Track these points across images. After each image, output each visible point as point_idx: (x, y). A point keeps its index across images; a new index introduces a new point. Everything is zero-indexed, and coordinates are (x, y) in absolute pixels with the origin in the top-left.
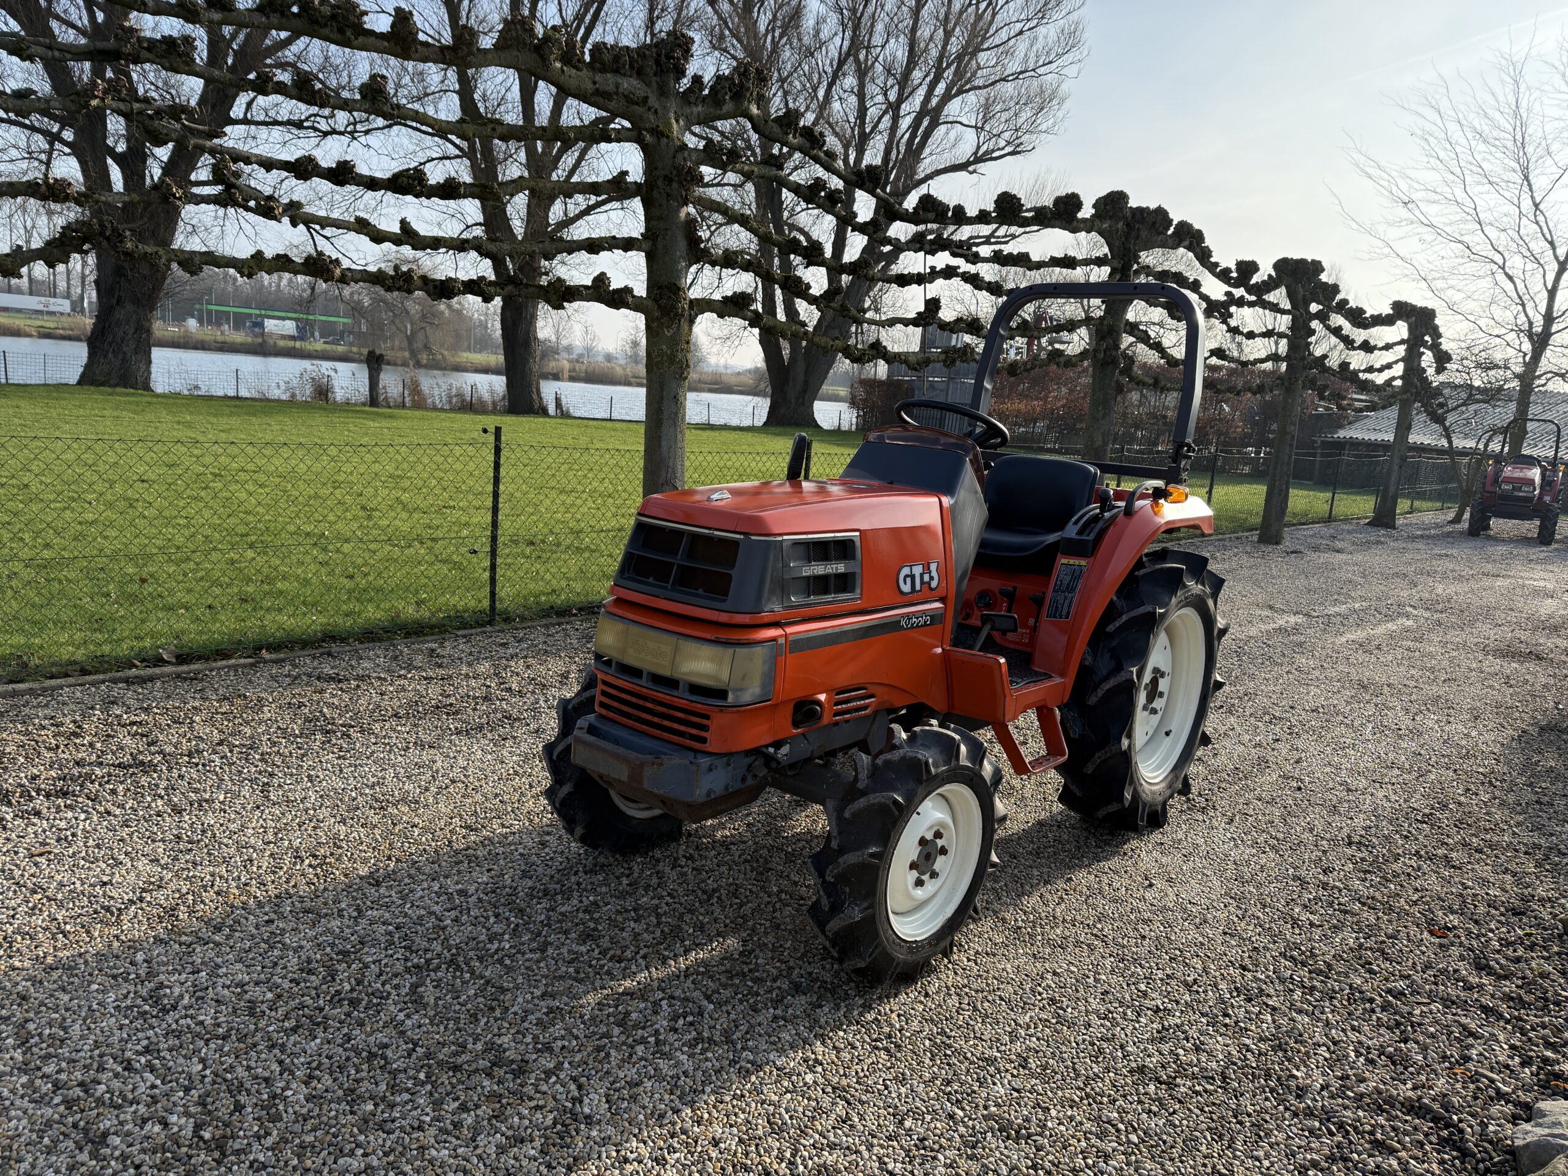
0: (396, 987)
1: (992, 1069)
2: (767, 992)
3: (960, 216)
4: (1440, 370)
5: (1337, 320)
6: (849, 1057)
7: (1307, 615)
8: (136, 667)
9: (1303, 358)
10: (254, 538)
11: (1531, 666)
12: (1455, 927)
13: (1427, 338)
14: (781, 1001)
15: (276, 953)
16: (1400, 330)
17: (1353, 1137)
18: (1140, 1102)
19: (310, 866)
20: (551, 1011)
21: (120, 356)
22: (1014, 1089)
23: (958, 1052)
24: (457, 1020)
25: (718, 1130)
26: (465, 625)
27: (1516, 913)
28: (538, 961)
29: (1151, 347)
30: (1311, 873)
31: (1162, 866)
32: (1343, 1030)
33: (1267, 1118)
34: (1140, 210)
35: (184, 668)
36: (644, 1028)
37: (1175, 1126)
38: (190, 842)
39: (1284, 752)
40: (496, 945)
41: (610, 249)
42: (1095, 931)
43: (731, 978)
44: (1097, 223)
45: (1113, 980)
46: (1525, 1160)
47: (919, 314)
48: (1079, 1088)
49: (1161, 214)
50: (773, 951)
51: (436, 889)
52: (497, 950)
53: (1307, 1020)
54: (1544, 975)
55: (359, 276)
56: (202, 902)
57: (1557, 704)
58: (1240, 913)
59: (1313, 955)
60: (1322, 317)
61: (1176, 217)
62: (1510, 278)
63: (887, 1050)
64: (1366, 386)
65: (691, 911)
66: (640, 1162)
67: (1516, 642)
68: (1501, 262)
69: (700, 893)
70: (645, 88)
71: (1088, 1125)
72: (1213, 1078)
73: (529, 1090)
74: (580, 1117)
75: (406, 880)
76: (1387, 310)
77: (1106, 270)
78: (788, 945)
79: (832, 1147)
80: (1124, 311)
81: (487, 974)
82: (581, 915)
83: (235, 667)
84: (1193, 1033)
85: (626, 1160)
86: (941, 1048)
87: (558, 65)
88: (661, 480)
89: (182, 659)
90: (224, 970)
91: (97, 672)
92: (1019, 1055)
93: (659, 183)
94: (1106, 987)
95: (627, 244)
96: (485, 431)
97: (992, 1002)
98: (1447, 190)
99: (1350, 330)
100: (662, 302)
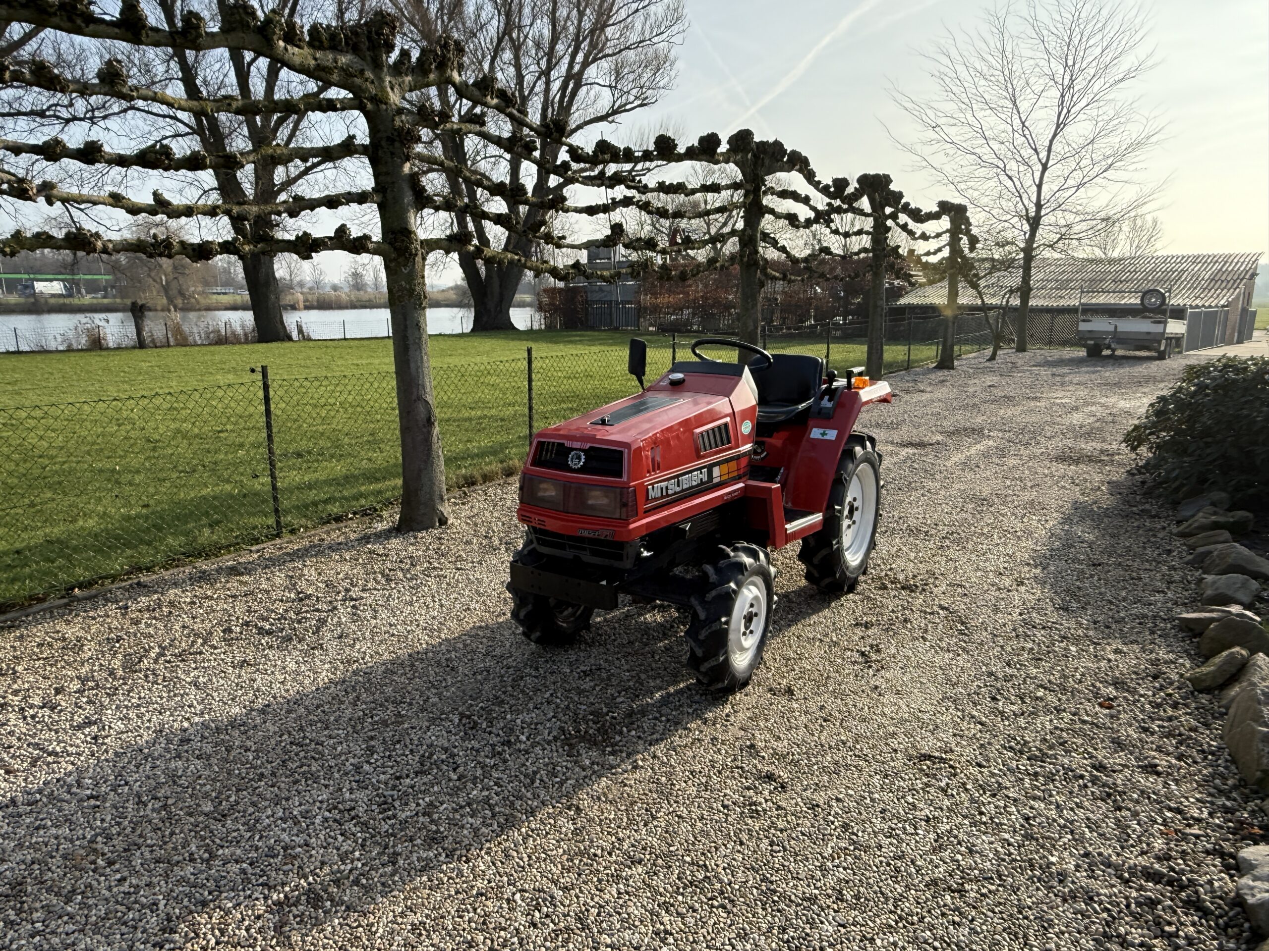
1: (815, 907)
3: (628, 155)
4: (972, 248)
5: (903, 218)
6: (693, 921)
9: (884, 249)
11: (1084, 467)
12: (1114, 697)
13: (963, 227)
16: (945, 223)
18: (943, 915)
19: (153, 810)
22: (840, 925)
23: (783, 896)
26: (256, 541)
27: (1153, 677)
28: (393, 875)
29: (778, 249)
32: (1072, 809)
33: (1045, 908)
34: (763, 144)
36: (504, 929)
37: (978, 933)
39: (943, 564)
40: (349, 867)
41: (347, 204)
42: (857, 752)
44: (733, 155)
45: (886, 796)
47: (607, 236)
48: (891, 912)
49: (778, 144)
51: (280, 814)
52: (351, 871)
53: (1043, 805)
54: (1194, 730)
55: (120, 247)
56: (49, 869)
58: (959, 713)
59: (1026, 742)
60: (894, 217)
61: (789, 148)
62: (1010, 178)
63: (723, 907)
64: (926, 266)
65: (519, 798)
67: (1067, 449)
68: (1002, 166)
69: (522, 777)
70: (361, 62)
72: (992, 878)
75: (251, 810)
76: (935, 209)
77: (741, 192)
80: (759, 223)
81: (346, 899)
82: (421, 819)
84: (962, 836)
86: (768, 895)
87: (281, 44)
88: (414, 397)
92: (834, 889)
93: (383, 143)
94: (882, 805)
95: (361, 198)
96: (253, 371)
97: (797, 839)
98: (962, 115)
99: (912, 225)
100: (398, 244)
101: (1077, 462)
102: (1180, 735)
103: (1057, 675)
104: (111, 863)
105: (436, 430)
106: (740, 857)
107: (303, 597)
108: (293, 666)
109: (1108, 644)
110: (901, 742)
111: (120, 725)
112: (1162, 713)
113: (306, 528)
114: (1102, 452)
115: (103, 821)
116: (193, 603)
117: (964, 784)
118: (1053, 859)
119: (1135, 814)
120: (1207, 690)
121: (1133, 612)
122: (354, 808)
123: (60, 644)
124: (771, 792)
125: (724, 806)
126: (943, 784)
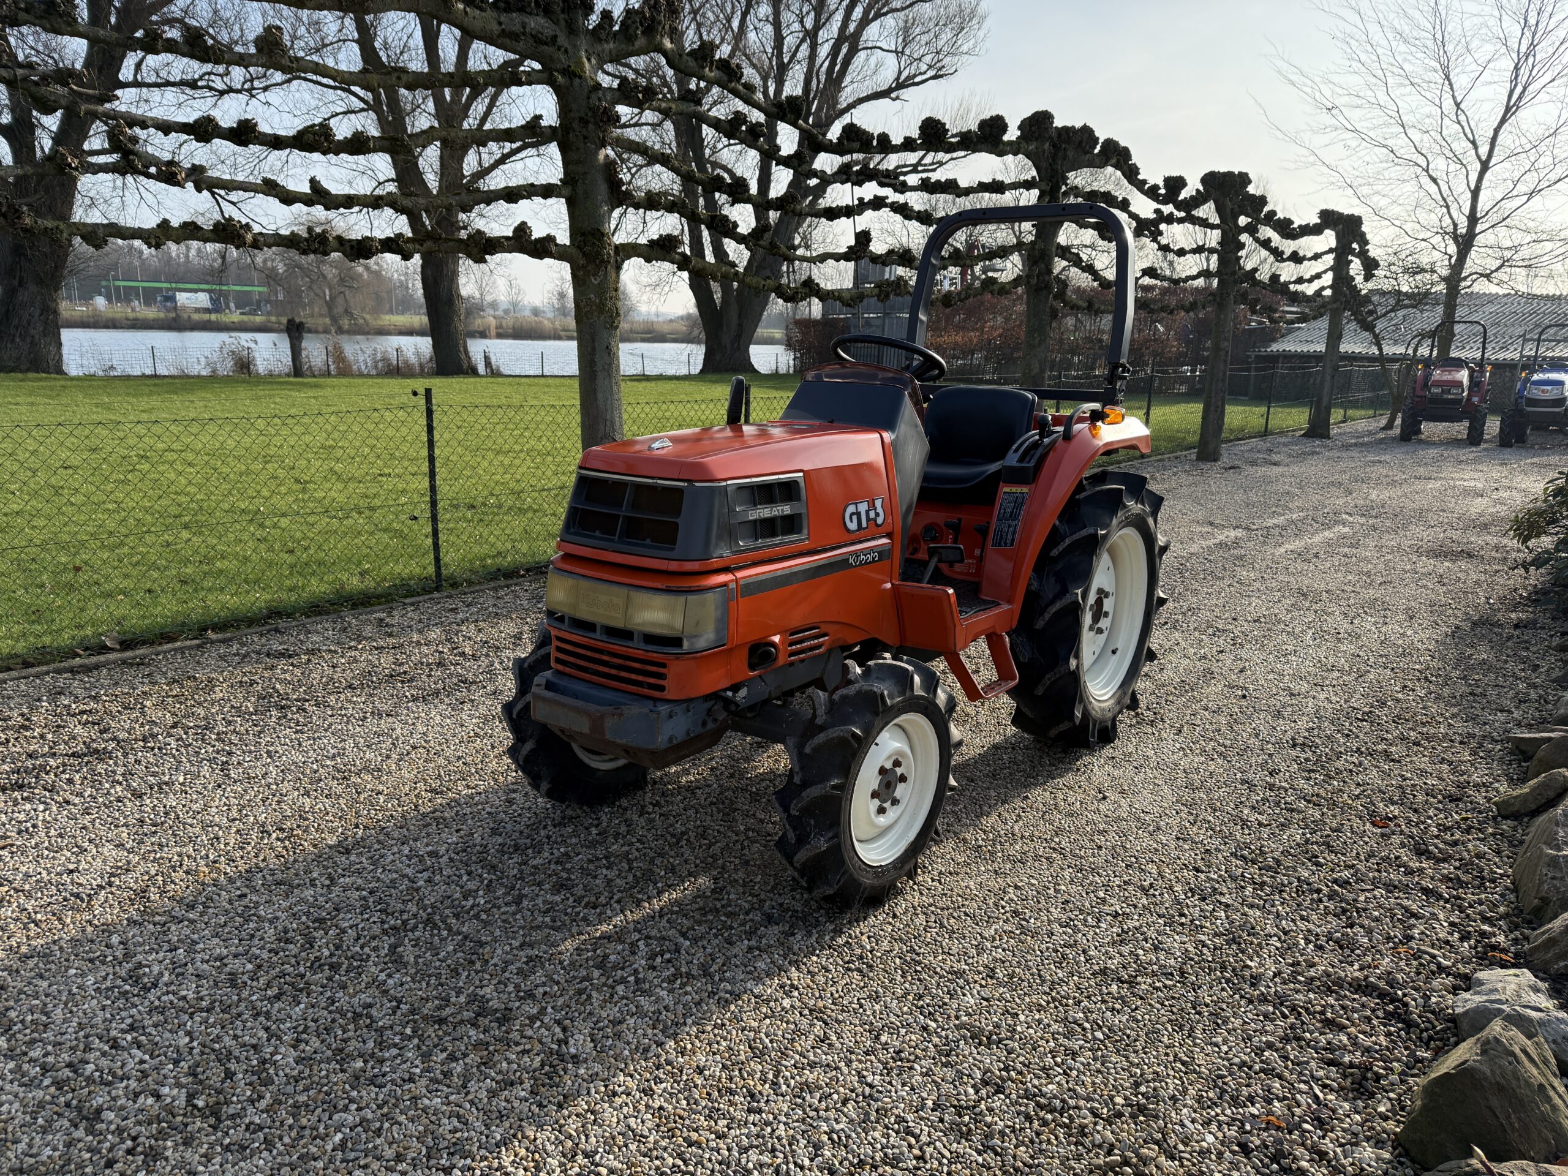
0: (376, 949)
1: (961, 982)
2: (741, 925)
3: (885, 145)
5: (1266, 232)
6: (823, 980)
7: (1247, 528)
8: (80, 656)
9: (1234, 273)
10: (187, 519)
11: (1463, 564)
12: (1395, 817)
13: (1355, 246)
14: (755, 932)
15: (252, 925)
16: (1328, 239)
17: (1305, 1018)
18: (1104, 1001)
19: (278, 839)
20: (530, 959)
21: (28, 340)
22: (984, 999)
23: (928, 967)
24: (438, 976)
25: (701, 1059)
26: (411, 593)
27: (1453, 799)
29: (1083, 269)
30: (1258, 776)
31: (1114, 779)
32: (1293, 921)
34: (1066, 129)
35: (128, 654)
36: (623, 969)
37: (1138, 1021)
38: (154, 825)
39: (1228, 662)
40: (471, 902)
41: (529, 198)
42: (1053, 845)
43: (705, 915)
44: (1024, 145)
45: (1073, 889)
46: (1465, 1025)
48: (1045, 993)
49: (1087, 131)
50: (744, 886)
51: (406, 852)
54: (1480, 856)
55: (272, 241)
56: (172, 882)
57: (1488, 599)
58: (1191, 818)
60: (1251, 230)
61: (1102, 135)
62: (1434, 180)
63: (859, 970)
64: (1296, 298)
65: (661, 855)
66: (628, 1094)
67: (1448, 543)
68: (1424, 165)
70: (553, 26)
71: (1055, 1027)
72: (1172, 974)
73: (515, 1036)
74: (567, 1057)
75: (376, 846)
76: (1315, 220)
77: (1035, 193)
78: (758, 879)
79: (812, 1065)
80: (1055, 234)
82: (553, 866)
83: (182, 650)
84: (1150, 933)
85: (615, 1094)
86: (911, 965)
87: (460, 6)
88: (600, 434)
89: (126, 645)
90: (201, 946)
91: (39, 664)
93: (575, 125)
94: (1066, 897)
95: (547, 191)
96: (415, 394)
98: (1370, 93)
99: (1279, 242)
100: (587, 249)
120: (1516, 816)
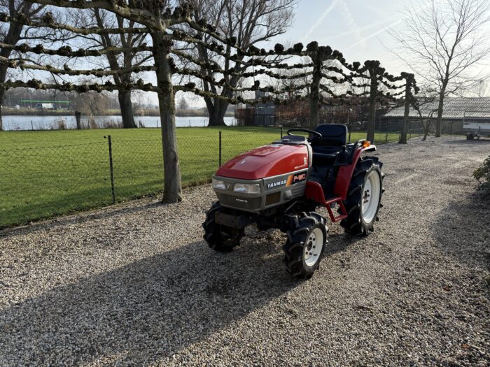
3: (263, 52)
4: (416, 93)
5: (385, 79)
9: (376, 92)
13: (412, 83)
26: (105, 205)
29: (328, 92)
34: (322, 48)
44: (308, 52)
47: (253, 86)
49: (328, 48)
55: (49, 86)
60: (380, 79)
61: (333, 49)
62: (435, 63)
65: (184, 314)
68: (432, 58)
70: (150, 13)
76: (400, 75)
77: (312, 68)
78: (220, 324)
80: (319, 81)
83: (21, 229)
92: (308, 362)
93: (159, 46)
96: (105, 137)
97: (297, 339)
98: (414, 36)
99: (389, 82)
100: (163, 88)
101: (454, 184)
102: (478, 304)
103: (427, 275)
104: (18, 331)
105: (178, 164)
106: (271, 345)
107: (118, 228)
108: (107, 255)
109: (453, 263)
110: (351, 301)
111: (35, 276)
112: (472, 294)
113: (125, 201)
114: (466, 180)
115: (19, 314)
116: (75, 229)
117: (375, 320)
118: (409, 356)
119: (451, 338)
121: (468, 249)
122: (116, 315)
123: (21, 243)
124: (290, 318)
125: (269, 323)
126: (366, 320)
